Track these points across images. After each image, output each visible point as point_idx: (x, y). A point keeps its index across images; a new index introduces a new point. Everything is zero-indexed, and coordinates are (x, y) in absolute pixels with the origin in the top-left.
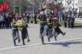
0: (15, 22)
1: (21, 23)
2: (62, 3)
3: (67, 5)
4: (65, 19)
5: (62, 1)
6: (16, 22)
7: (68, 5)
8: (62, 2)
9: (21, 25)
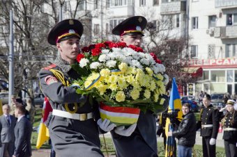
0: (83, 63)
1: (135, 77)
2: (191, 42)
3: (219, 55)
4: (206, 126)
5: (186, 30)
6: (94, 65)
7: (227, 55)
8: (191, 32)
9: (130, 87)
